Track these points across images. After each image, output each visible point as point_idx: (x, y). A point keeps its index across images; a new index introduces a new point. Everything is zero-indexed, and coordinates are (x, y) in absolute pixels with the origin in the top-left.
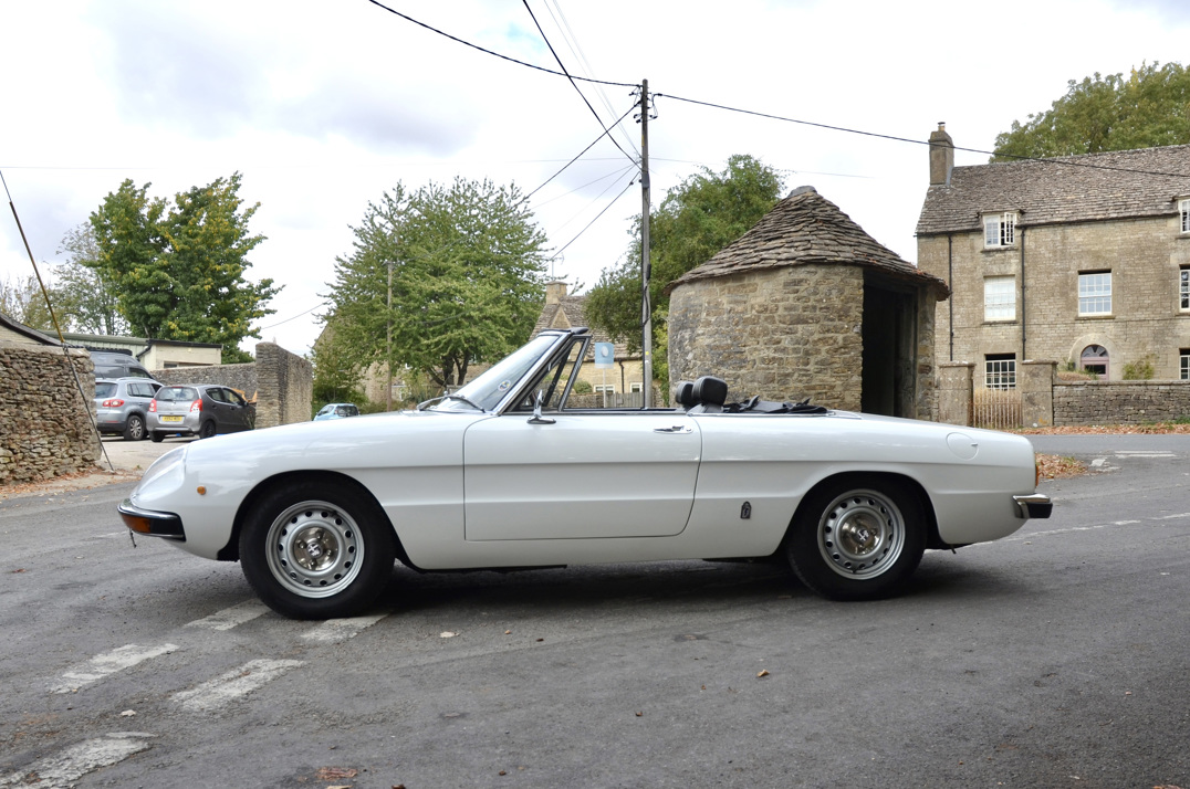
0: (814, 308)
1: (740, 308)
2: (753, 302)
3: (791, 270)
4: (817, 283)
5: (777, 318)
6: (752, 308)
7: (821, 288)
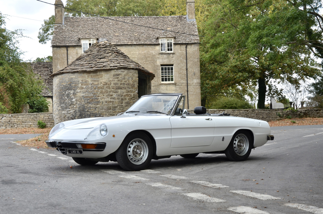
0: (124, 84)
1: (96, 83)
2: (101, 81)
3: (116, 70)
4: (125, 75)
5: (111, 87)
6: (101, 83)
7: (126, 77)
